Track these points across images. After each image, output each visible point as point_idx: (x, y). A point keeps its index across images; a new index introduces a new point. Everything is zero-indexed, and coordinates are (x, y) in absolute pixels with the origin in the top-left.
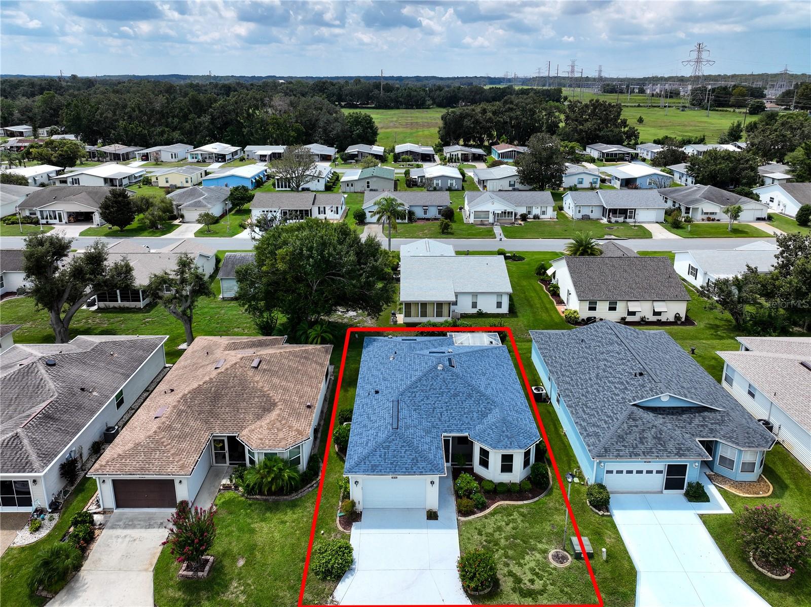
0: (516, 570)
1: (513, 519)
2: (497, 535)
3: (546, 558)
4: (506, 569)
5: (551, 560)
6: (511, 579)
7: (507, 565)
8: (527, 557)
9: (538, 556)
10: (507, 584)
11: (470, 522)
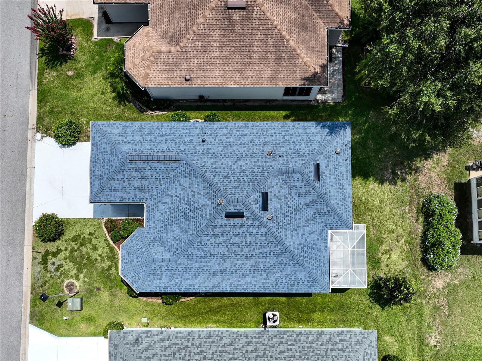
0: (62, 255)
1: (104, 260)
2: (89, 246)
3: (72, 277)
4: (63, 248)
5: (69, 281)
6: (55, 250)
7: (66, 249)
8: (72, 264)
9: (73, 272)
10: (52, 247)
11: (100, 228)
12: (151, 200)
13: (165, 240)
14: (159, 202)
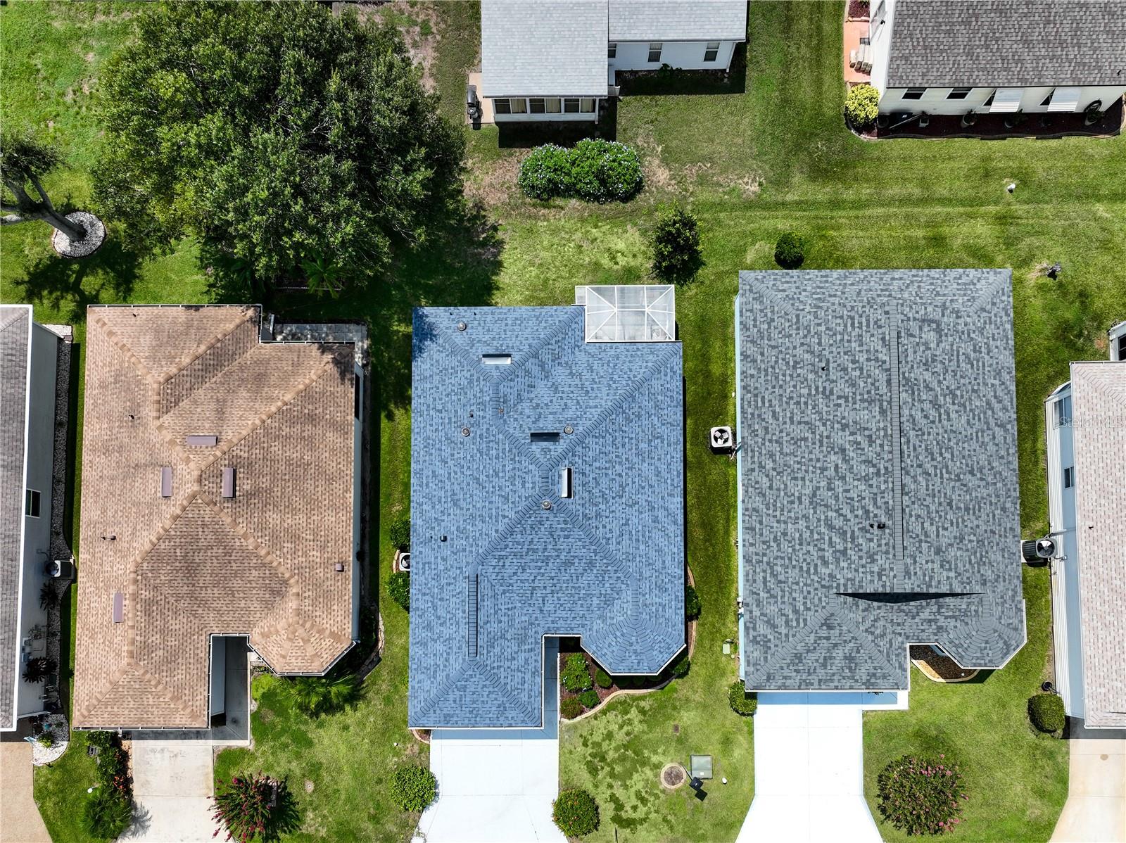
0: (619, 792)
2: (605, 746)
3: (657, 776)
4: (609, 792)
5: (663, 780)
6: (612, 806)
7: (610, 786)
8: (635, 776)
9: (649, 773)
10: (606, 811)
11: (575, 727)
12: (539, 625)
13: (602, 598)
14: (541, 611)
